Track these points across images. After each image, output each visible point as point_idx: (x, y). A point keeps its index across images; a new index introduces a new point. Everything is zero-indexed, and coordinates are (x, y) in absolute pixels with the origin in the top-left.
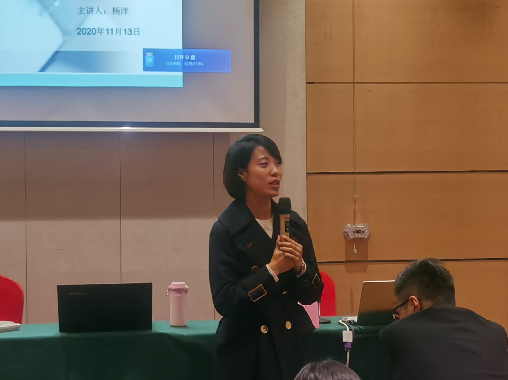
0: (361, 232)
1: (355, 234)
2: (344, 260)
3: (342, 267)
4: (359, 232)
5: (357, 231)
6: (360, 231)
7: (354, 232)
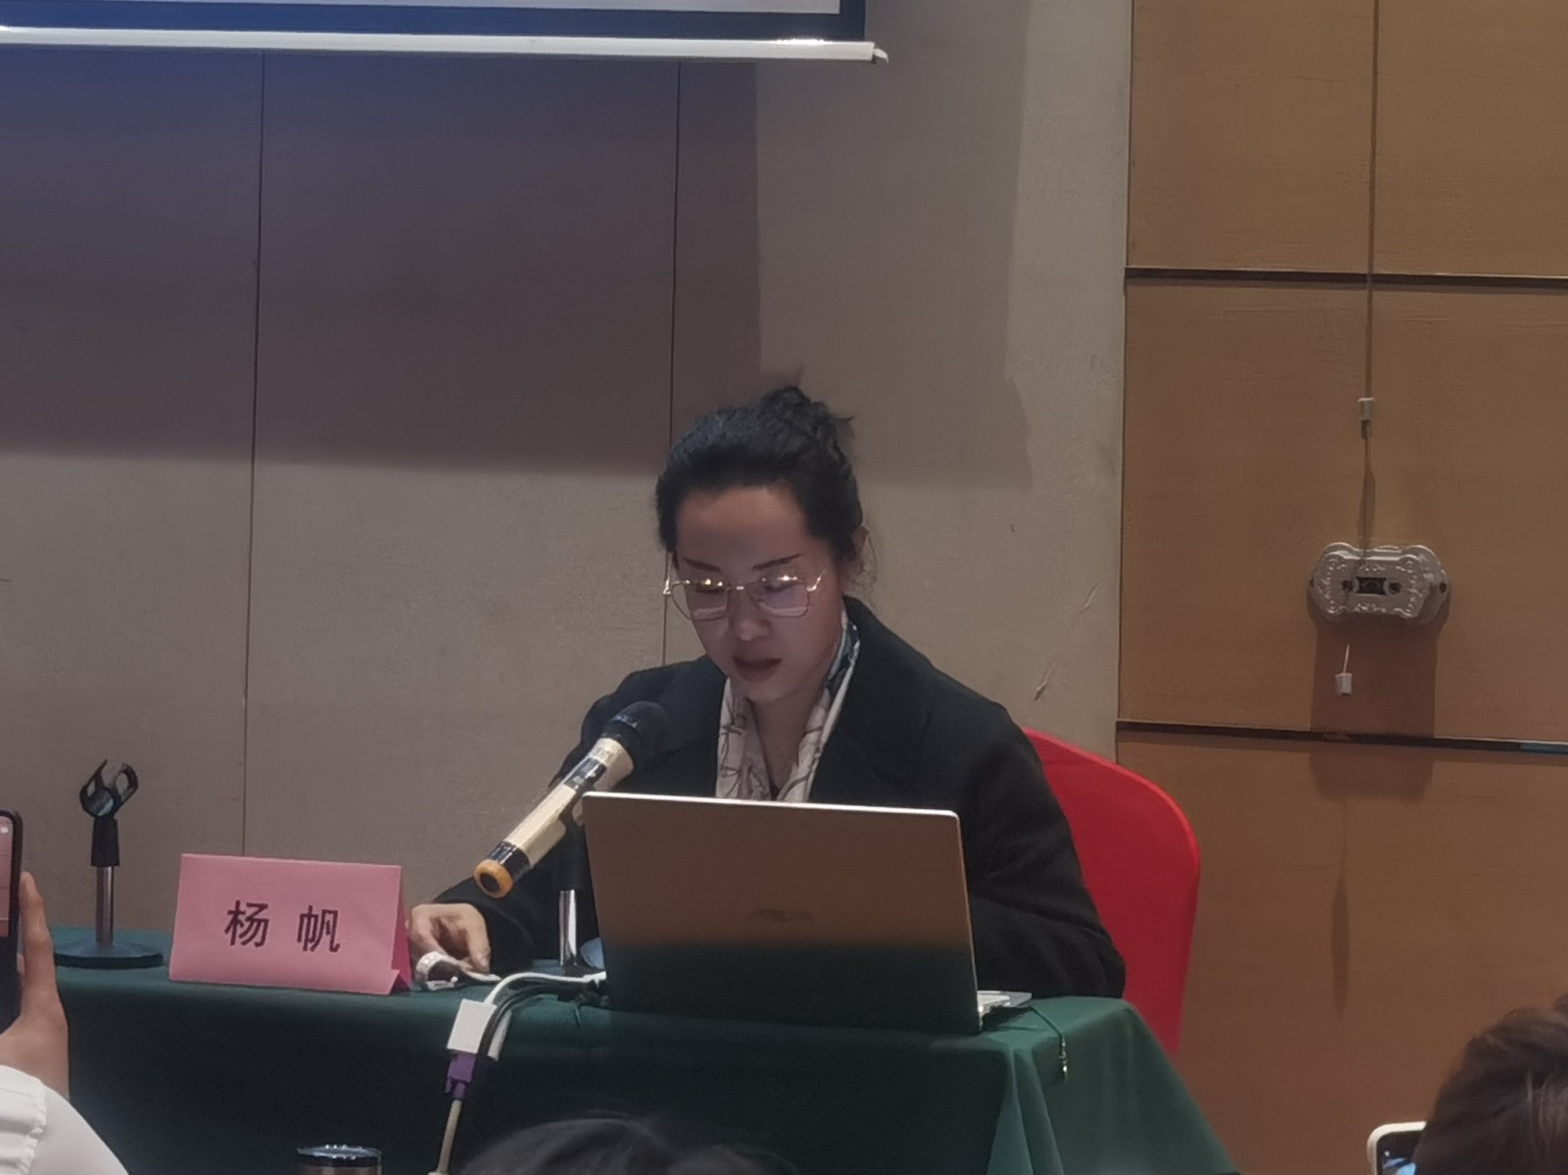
0: (1386, 588)
1: (1351, 593)
2: (1305, 726)
3: (1295, 763)
4: (1372, 585)
5: (1361, 580)
6: (1382, 580)
7: (1347, 585)
